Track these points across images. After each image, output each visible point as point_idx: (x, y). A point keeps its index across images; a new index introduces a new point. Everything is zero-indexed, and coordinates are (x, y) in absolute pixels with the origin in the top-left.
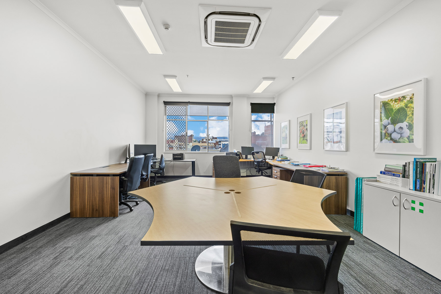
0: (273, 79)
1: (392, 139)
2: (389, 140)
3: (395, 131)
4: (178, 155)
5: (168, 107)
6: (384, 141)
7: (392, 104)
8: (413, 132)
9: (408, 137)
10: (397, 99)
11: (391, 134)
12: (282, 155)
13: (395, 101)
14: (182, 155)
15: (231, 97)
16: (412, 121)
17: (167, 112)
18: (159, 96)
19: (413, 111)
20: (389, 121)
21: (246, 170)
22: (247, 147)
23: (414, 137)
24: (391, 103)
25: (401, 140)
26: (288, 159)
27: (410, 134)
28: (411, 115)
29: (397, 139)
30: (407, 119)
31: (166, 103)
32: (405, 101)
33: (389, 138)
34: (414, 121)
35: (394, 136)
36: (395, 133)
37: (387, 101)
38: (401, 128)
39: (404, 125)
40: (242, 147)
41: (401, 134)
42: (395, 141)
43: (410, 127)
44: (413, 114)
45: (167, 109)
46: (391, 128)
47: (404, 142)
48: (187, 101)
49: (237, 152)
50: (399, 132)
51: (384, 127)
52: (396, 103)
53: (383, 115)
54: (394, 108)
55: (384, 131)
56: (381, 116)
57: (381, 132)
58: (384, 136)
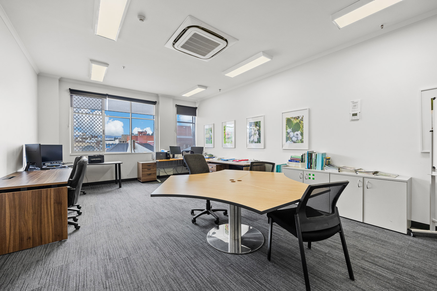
0: (205, 87)
1: (292, 141)
2: (291, 141)
3: (294, 136)
4: (96, 157)
5: (75, 97)
6: (288, 142)
7: (292, 120)
8: (303, 137)
9: (301, 140)
10: (295, 118)
11: (292, 138)
12: (206, 153)
13: (294, 118)
14: (102, 157)
15: (157, 96)
16: (303, 131)
17: (75, 103)
18: (61, 80)
19: (303, 125)
20: (291, 130)
21: (172, 169)
22: (174, 147)
23: (304, 140)
24: (292, 119)
25: (297, 141)
26: (214, 156)
27: (302, 138)
28: (302, 128)
29: (295, 141)
30: (300, 130)
31: (72, 92)
32: (299, 119)
33: (291, 140)
34: (304, 131)
35: (294, 139)
36: (294, 137)
37: (290, 118)
38: (297, 134)
39: (299, 133)
40: (170, 146)
41: (297, 138)
42: (294, 142)
43: (302, 134)
44: (303, 127)
45: (74, 99)
46: (292, 134)
47: (299, 143)
48: (105, 93)
49: (168, 151)
50: (296, 137)
51: (288, 133)
52: (294, 120)
53: (287, 126)
54: (293, 123)
55: (288, 136)
56: (286, 127)
57: (286, 137)
58: (288, 139)
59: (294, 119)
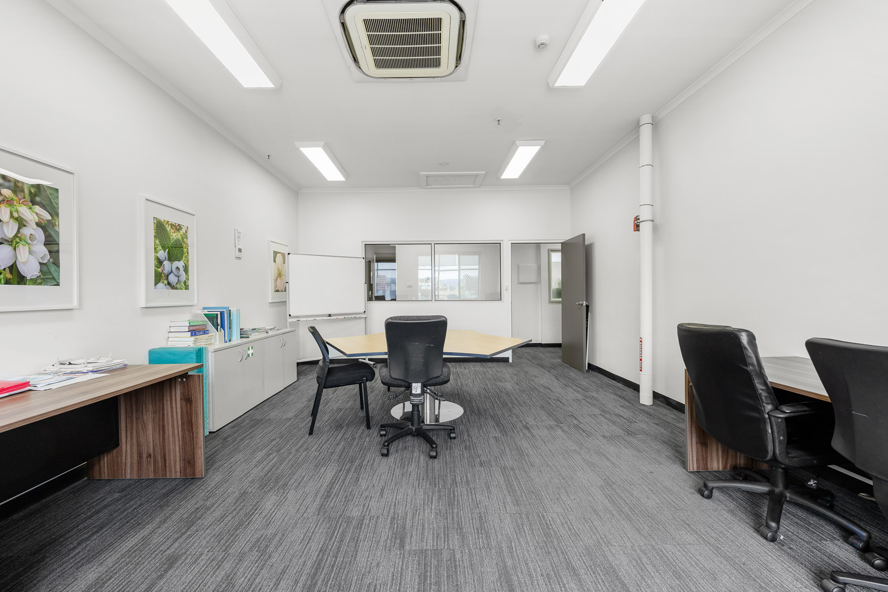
1: (169, 284)
2: (166, 285)
3: (172, 271)
6: (160, 285)
7: (168, 229)
8: (188, 276)
10: (173, 225)
13: (172, 225)
16: (188, 262)
19: (188, 249)
20: (166, 254)
23: (190, 283)
24: (167, 226)
25: (178, 286)
27: (186, 278)
28: (186, 254)
29: (175, 284)
30: (184, 258)
32: (181, 232)
33: (166, 282)
34: (189, 263)
35: (173, 279)
36: (172, 274)
37: (163, 221)
38: (178, 268)
39: (180, 264)
41: (178, 277)
42: (173, 287)
43: (186, 269)
44: (188, 253)
46: (167, 265)
47: (181, 289)
50: (176, 274)
51: (160, 262)
52: (172, 231)
53: (157, 242)
54: (171, 237)
55: (160, 270)
56: (155, 242)
57: (155, 271)
58: (158, 278)
59: (172, 227)
